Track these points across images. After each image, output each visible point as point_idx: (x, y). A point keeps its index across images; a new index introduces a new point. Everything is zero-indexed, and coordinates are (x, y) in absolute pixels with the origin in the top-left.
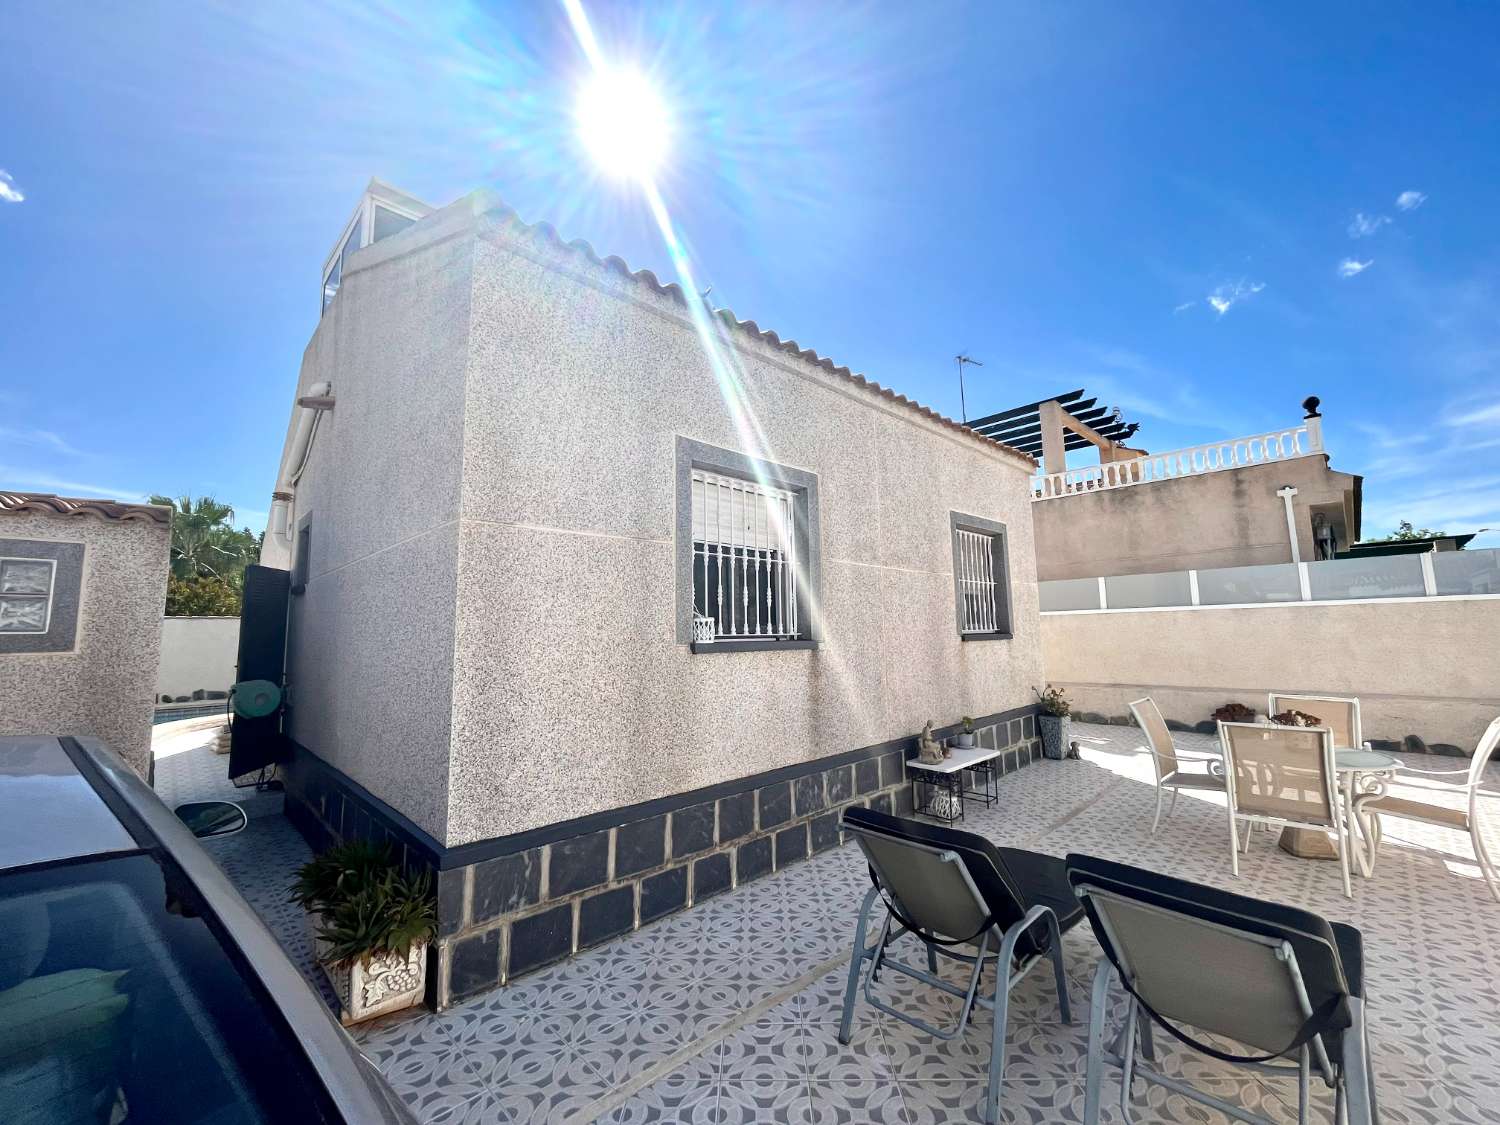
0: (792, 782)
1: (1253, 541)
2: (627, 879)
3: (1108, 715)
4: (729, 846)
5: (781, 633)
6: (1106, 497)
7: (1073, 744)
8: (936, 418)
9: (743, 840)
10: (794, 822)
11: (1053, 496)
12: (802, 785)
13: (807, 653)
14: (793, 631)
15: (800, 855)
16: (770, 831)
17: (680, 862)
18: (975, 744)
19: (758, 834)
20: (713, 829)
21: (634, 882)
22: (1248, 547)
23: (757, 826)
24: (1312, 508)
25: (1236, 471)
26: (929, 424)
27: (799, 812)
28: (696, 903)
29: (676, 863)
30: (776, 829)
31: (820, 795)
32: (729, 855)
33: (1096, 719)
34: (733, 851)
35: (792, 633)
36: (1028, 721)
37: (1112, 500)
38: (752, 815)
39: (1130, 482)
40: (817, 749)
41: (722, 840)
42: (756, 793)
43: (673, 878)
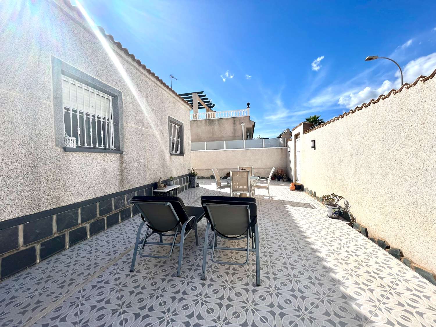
0: (113, 199)
1: (236, 135)
2: (31, 244)
3: (205, 177)
4: (86, 224)
5: (107, 147)
6: (207, 121)
7: (198, 183)
8: (164, 84)
9: (92, 221)
10: (114, 212)
11: (195, 120)
12: (117, 199)
13: (118, 155)
14: (113, 147)
15: (117, 222)
16: (104, 216)
17: (61, 233)
18: (174, 184)
19: (99, 218)
20: (78, 218)
21: (36, 245)
22: (235, 136)
23: (98, 215)
24: (247, 128)
25: (234, 118)
26: (162, 86)
27: (116, 208)
28: (70, 246)
29: (59, 234)
30: (107, 215)
31: (124, 202)
32: (86, 227)
33: (203, 178)
34: (88, 226)
35: (112, 148)
36: (187, 178)
37: (209, 122)
38: (96, 211)
39: (213, 118)
40: (122, 188)
41: (83, 222)
42: (98, 204)
43: (58, 239)
